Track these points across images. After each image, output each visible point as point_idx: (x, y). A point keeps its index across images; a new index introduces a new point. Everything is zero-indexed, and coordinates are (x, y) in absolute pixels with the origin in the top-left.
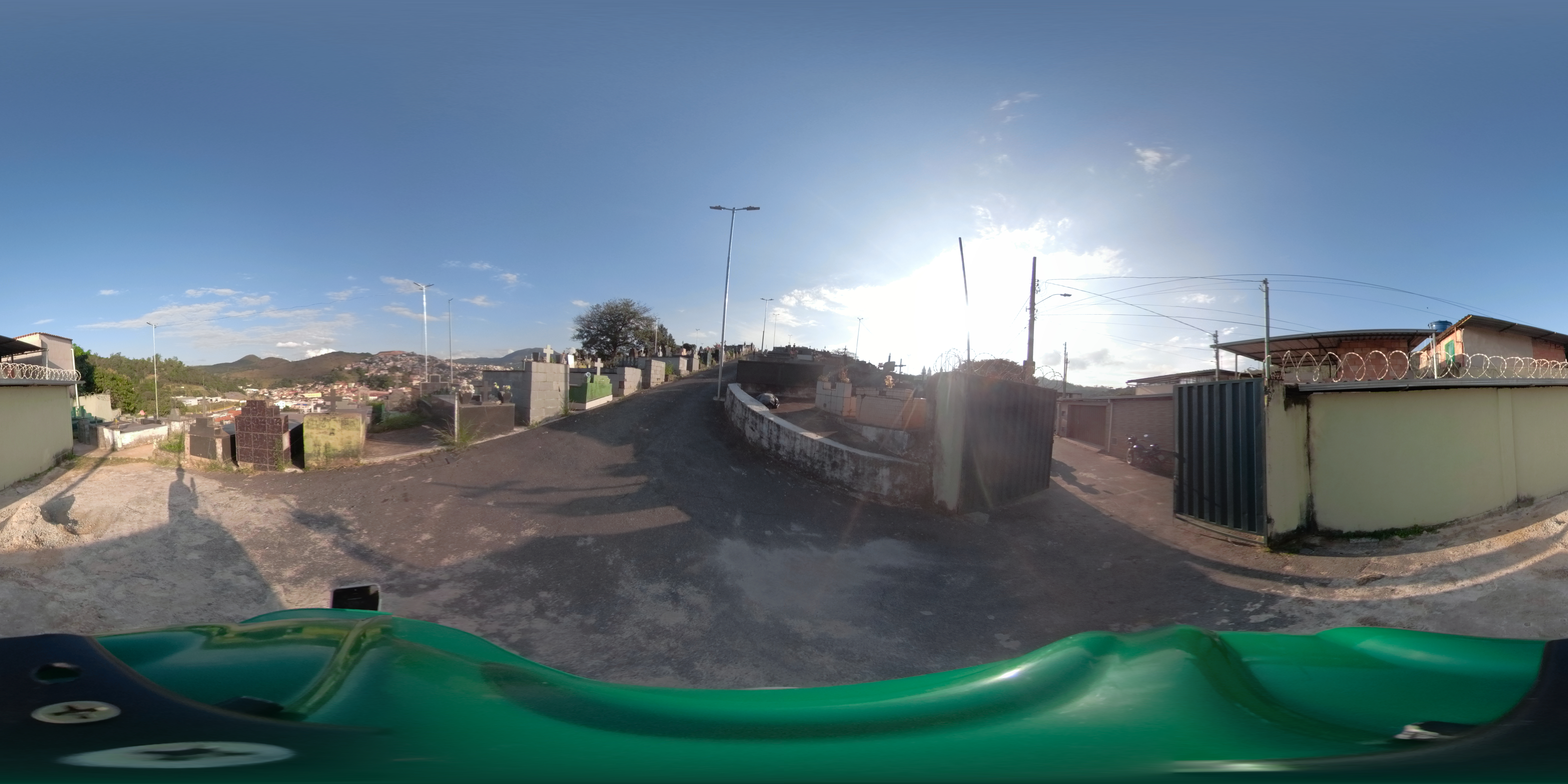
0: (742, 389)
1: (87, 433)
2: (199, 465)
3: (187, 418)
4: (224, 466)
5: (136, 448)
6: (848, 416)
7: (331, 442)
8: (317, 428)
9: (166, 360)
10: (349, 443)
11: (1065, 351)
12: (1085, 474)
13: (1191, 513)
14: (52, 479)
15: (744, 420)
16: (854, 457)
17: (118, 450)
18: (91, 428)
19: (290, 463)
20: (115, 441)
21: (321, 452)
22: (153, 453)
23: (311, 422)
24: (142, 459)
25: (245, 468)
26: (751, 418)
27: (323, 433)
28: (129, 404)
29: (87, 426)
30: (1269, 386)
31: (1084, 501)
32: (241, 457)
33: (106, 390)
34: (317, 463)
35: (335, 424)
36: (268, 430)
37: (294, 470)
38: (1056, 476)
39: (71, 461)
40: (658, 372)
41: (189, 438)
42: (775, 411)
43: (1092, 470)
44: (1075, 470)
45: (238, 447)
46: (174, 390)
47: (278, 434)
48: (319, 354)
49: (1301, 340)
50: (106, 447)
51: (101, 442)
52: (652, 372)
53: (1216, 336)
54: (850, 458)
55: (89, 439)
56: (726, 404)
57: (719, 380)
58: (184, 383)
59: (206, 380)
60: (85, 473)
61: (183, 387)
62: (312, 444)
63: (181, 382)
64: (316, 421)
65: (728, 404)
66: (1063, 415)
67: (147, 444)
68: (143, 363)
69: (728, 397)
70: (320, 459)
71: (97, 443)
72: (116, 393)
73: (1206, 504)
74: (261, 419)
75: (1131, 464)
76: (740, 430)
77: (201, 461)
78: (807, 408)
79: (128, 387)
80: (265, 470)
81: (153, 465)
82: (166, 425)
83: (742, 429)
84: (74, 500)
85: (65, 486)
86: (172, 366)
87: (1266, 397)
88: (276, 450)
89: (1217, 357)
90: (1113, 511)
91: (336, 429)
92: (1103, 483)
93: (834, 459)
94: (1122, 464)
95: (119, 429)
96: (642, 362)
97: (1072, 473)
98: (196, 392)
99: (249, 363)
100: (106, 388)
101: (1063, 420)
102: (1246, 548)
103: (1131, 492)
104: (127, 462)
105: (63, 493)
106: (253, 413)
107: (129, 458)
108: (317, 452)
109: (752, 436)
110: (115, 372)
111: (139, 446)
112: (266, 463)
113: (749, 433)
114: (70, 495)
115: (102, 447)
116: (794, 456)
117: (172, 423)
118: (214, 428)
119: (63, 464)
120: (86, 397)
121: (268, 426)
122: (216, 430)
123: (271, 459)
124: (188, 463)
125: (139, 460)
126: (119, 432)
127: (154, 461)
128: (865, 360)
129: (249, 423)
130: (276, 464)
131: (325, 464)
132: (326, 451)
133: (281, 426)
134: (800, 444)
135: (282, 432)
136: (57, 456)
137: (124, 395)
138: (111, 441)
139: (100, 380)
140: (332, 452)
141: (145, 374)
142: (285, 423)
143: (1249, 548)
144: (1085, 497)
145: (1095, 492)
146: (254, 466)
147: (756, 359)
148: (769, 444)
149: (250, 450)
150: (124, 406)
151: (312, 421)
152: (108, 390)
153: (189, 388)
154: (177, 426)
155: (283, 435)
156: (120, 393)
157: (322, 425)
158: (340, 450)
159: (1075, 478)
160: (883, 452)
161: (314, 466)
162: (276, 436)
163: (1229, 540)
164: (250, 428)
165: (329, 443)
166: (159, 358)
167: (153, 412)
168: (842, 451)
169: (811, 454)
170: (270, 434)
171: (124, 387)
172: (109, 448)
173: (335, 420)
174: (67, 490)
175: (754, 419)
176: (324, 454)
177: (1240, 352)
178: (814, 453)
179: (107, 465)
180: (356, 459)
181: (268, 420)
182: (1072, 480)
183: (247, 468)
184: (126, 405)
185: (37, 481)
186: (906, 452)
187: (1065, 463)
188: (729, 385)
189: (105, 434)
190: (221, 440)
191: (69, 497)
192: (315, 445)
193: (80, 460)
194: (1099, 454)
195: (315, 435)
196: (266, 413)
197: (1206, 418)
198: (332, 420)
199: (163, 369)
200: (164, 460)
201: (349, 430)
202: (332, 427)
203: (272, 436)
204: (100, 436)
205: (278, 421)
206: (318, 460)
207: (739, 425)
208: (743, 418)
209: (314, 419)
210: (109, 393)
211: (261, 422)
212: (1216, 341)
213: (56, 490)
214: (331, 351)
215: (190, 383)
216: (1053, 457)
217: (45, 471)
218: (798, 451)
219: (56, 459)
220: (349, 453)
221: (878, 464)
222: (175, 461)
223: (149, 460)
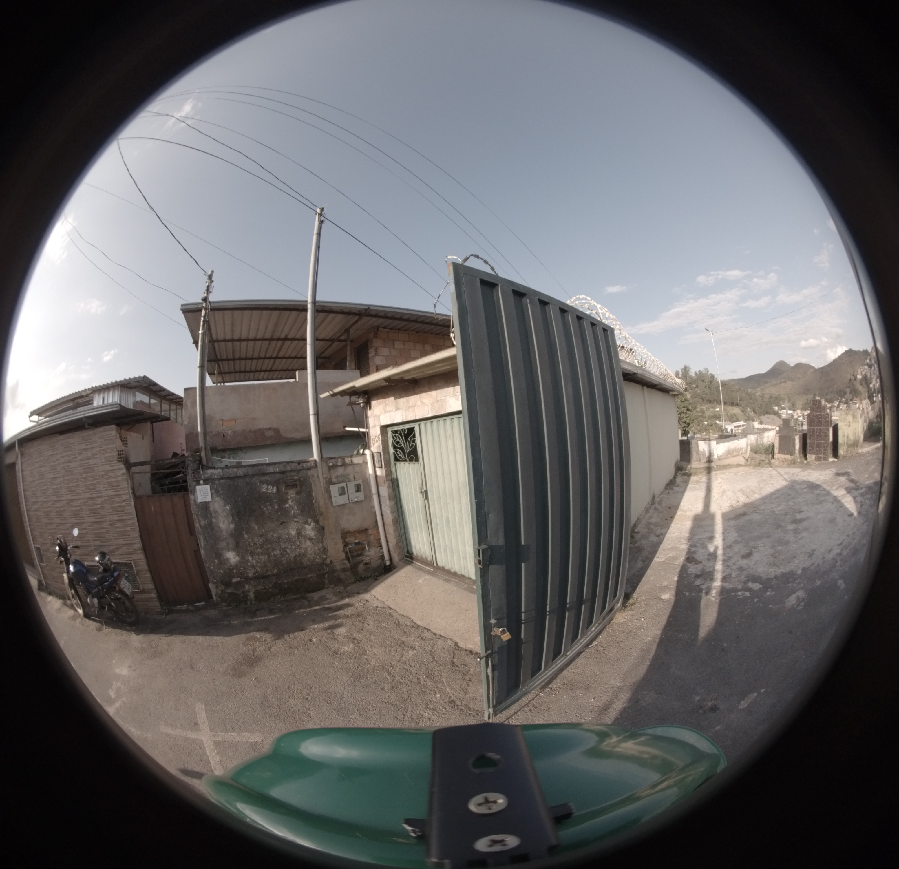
2: (783, 462)
4: (799, 460)
5: (732, 456)
20: (711, 452)
24: (740, 465)
25: (810, 460)
77: (785, 458)
104: (730, 468)
107: (730, 465)
111: (728, 457)
123: (824, 450)
124: (776, 461)
126: (715, 442)
127: (751, 466)
138: (707, 454)
146: (816, 457)
158: (853, 440)
189: (700, 447)
222: (767, 462)
223: (746, 465)
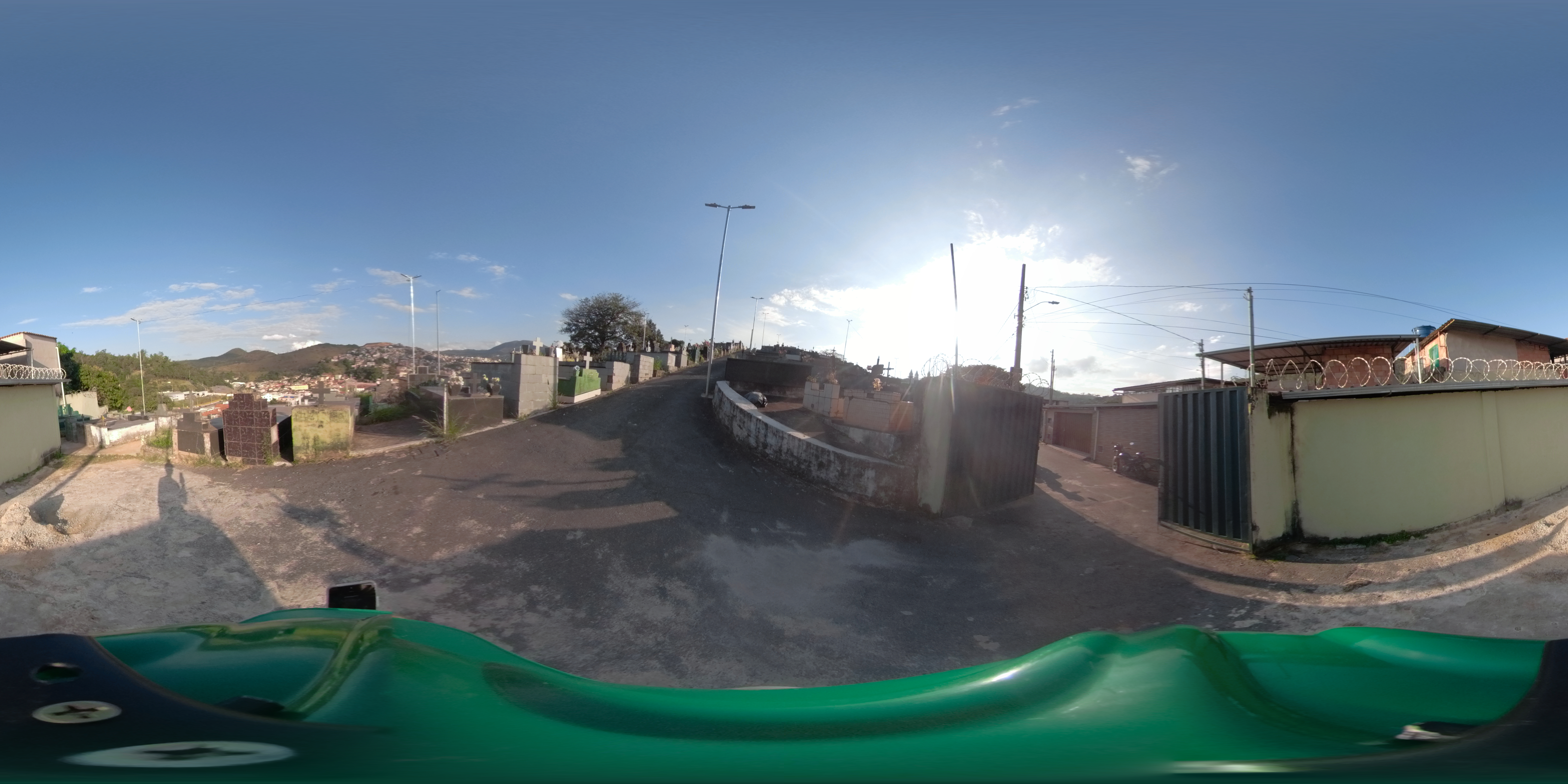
0: (730, 386)
1: (75, 431)
2: (187, 460)
3: (174, 414)
4: (212, 461)
5: (124, 445)
6: (835, 417)
7: (320, 434)
8: (306, 421)
9: (151, 355)
10: (338, 436)
11: (1052, 359)
12: (1070, 481)
13: (1176, 521)
14: (41, 479)
15: (732, 418)
16: (842, 459)
17: (106, 447)
18: (78, 426)
19: (279, 456)
20: (103, 438)
21: (310, 445)
22: (141, 449)
23: (299, 415)
24: (130, 456)
25: (233, 462)
26: (739, 416)
27: (311, 425)
28: (116, 401)
29: (74, 425)
30: (1253, 394)
31: (1068, 507)
32: (230, 451)
33: (92, 388)
34: (306, 456)
35: (323, 417)
36: (256, 424)
37: (283, 463)
38: (1041, 482)
39: (60, 460)
40: (646, 368)
41: (177, 433)
42: (762, 410)
43: (1078, 477)
44: (1060, 477)
45: (226, 441)
46: (161, 385)
47: (266, 427)
48: (305, 347)
49: (1286, 348)
50: (94, 444)
51: (89, 440)
52: (641, 367)
53: (1201, 345)
54: (836, 459)
55: (76, 437)
56: (713, 401)
57: (708, 378)
58: (171, 379)
59: (192, 375)
60: (74, 472)
61: (170, 382)
62: (300, 437)
63: (167, 377)
64: (305, 414)
65: (716, 400)
66: (1049, 422)
67: (135, 440)
68: (129, 359)
69: (716, 394)
70: (309, 452)
71: (85, 440)
72: (103, 390)
73: (1191, 512)
74: (249, 412)
75: (1116, 472)
76: (728, 428)
77: (189, 456)
78: (794, 408)
79: (114, 383)
80: (254, 464)
81: (141, 461)
82: (153, 421)
83: (729, 427)
84: (63, 500)
85: (54, 485)
86: (157, 361)
87: (1250, 405)
88: (265, 444)
89: (1203, 366)
90: (1098, 518)
91: (325, 421)
92: (1088, 490)
93: (820, 460)
94: (1108, 471)
95: (107, 426)
96: (630, 357)
97: (1057, 480)
98: (182, 387)
99: (234, 356)
100: (93, 386)
101: (1049, 427)
102: (1231, 555)
103: (1116, 500)
104: (115, 460)
105: (52, 492)
106: (240, 407)
107: (117, 455)
108: (306, 445)
109: (739, 434)
110: (100, 369)
111: (127, 442)
112: (255, 457)
113: (736, 430)
114: (59, 494)
115: (90, 444)
116: (781, 455)
117: (160, 418)
118: (201, 423)
119: (51, 463)
120: (72, 395)
121: (256, 419)
122: (204, 425)
123: (259, 453)
124: (176, 458)
125: (127, 457)
126: (107, 429)
127: (142, 458)
128: (852, 362)
129: (237, 417)
130: (265, 458)
131: (314, 456)
132: (315, 444)
133: (269, 419)
134: (787, 443)
135: (270, 425)
136: (45, 455)
137: (110, 392)
138: (99, 439)
139: (86, 378)
140: (321, 445)
141: (131, 370)
142: (273, 417)
143: (1234, 555)
144: (1070, 504)
145: (1080, 499)
146: (243, 460)
147: (745, 358)
148: (756, 442)
149: (238, 444)
150: (111, 403)
151: (301, 413)
152: (94, 387)
153: (176, 383)
154: (164, 421)
155: (272, 428)
156: (106, 390)
157: (310, 417)
158: (329, 443)
159: (1060, 485)
160: (870, 453)
161: (303, 459)
162: (264, 430)
163: (1214, 547)
164: (238, 422)
165: (318, 436)
166: (145, 354)
167: (140, 408)
168: (829, 452)
169: (798, 453)
170: (258, 427)
171: (110, 384)
172: (97, 445)
173: (323, 413)
174: (56, 490)
175: (743, 418)
176: (313, 447)
177: (1225, 360)
178: (800, 452)
179: (96, 463)
180: (345, 452)
181: (256, 413)
182: (1057, 487)
183: (235, 463)
184: (113, 402)
185: (26, 481)
186: (892, 455)
187: (1050, 469)
188: (718, 382)
189: (92, 432)
190: (209, 434)
191: (58, 496)
192: (304, 438)
193: (68, 458)
194: (1084, 461)
195: (303, 428)
196: (253, 406)
197: (1190, 426)
198: (321, 412)
199: (149, 365)
200: (152, 456)
201: (338, 422)
202: (320, 419)
203: (260, 430)
204: (87, 433)
205: (266, 414)
206: (307, 453)
207: (727, 423)
208: (731, 415)
209: (303, 412)
210: (96, 390)
211: (249, 416)
212: (1202, 350)
213: (45, 490)
214: (317, 343)
215: (177, 378)
216: (1038, 464)
217: (33, 471)
218: (785, 451)
219: (44, 458)
220: (338, 446)
221: (864, 466)
222: (163, 457)
223: (138, 457)
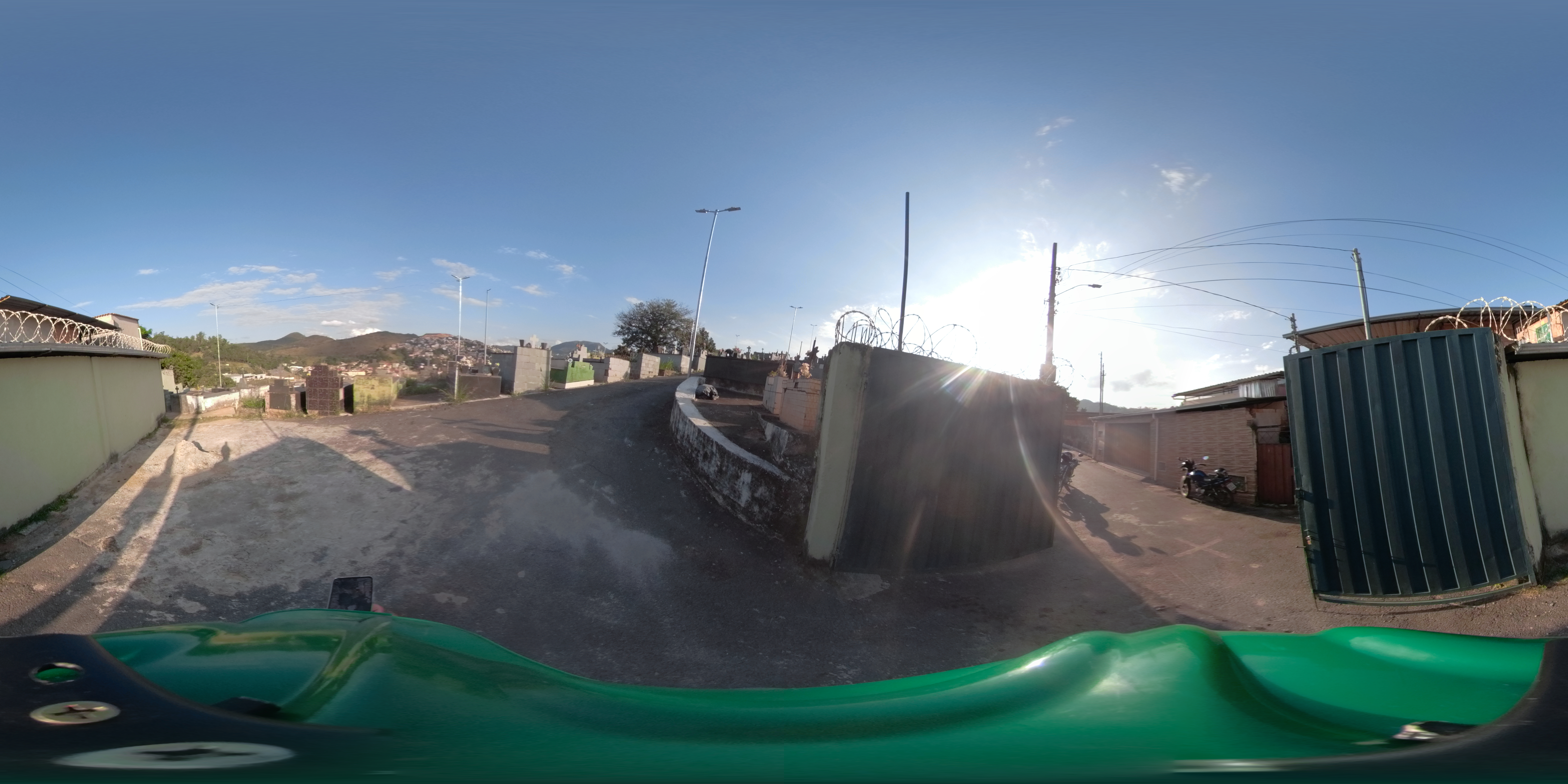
2: (276, 416)
4: (297, 414)
5: (219, 409)
7: (374, 394)
8: (363, 385)
9: (209, 338)
10: (385, 397)
17: (205, 411)
18: (173, 399)
19: (343, 409)
20: (199, 405)
21: (365, 401)
24: (228, 416)
27: (367, 388)
28: (190, 379)
32: (309, 407)
37: (346, 414)
45: (308, 403)
50: (193, 409)
55: (177, 406)
58: (229, 361)
60: (187, 430)
62: (360, 396)
64: (360, 381)
67: (227, 406)
68: (189, 341)
71: (185, 408)
72: (177, 369)
77: (280, 412)
80: (326, 415)
81: (240, 420)
82: (234, 392)
88: (335, 400)
91: (376, 386)
100: (169, 364)
104: (216, 419)
108: (362, 402)
112: (327, 410)
115: (190, 409)
123: (330, 408)
124: (268, 414)
125: (226, 417)
127: (238, 417)
130: (335, 410)
131: (368, 409)
132: (369, 401)
137: (185, 370)
138: (195, 406)
140: (374, 401)
146: (318, 413)
149: (316, 401)
154: (245, 392)
156: (181, 369)
157: (366, 384)
158: (381, 400)
161: (360, 411)
162: (332, 390)
165: (371, 396)
166: (203, 336)
170: (329, 389)
171: (185, 363)
172: (196, 410)
173: (374, 379)
176: (367, 403)
179: (201, 423)
183: (313, 414)
189: (188, 401)
190: (292, 395)
193: (176, 421)
195: (361, 390)
199: (208, 347)
200: (247, 415)
201: (386, 386)
202: (373, 385)
204: (183, 403)
206: (363, 407)
210: (170, 368)
217: (152, 434)
219: (158, 422)
220: (384, 402)
222: (257, 415)
223: (234, 417)
